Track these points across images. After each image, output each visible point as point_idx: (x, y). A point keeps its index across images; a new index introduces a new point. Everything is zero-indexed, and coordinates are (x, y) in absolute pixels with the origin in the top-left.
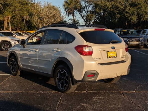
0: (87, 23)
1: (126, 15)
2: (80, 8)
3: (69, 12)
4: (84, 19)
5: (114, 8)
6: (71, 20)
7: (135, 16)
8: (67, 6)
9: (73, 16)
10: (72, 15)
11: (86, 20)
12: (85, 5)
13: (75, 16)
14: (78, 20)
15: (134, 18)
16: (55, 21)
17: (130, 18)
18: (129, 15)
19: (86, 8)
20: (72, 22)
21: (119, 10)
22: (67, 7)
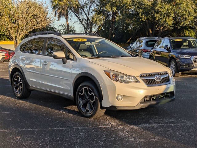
0: (87, 30)
1: (157, 17)
2: (78, 6)
3: (61, 12)
4: (83, 25)
5: (136, 4)
6: (62, 26)
7: (171, 18)
8: (56, 3)
9: (67, 19)
10: (64, 17)
11: (86, 26)
12: (85, 3)
13: (69, 19)
14: (73, 26)
15: (170, 21)
16: (38, 25)
17: (162, 21)
18: (161, 16)
19: (87, 8)
20: (64, 30)
21: (145, 8)
22: (57, 5)
